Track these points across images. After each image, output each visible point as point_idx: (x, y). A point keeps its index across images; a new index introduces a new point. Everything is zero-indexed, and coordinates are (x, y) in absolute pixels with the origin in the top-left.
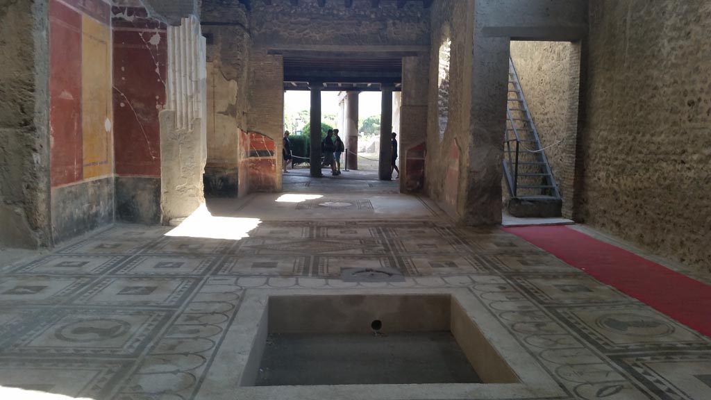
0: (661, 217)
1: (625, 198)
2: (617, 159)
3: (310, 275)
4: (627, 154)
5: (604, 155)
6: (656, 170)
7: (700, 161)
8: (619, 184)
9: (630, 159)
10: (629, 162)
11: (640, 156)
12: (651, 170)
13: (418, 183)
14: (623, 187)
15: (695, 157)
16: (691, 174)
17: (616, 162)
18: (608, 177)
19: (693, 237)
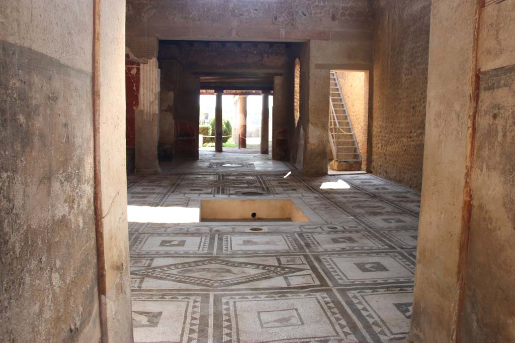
0: (403, 166)
1: (389, 158)
2: (385, 137)
3: (221, 194)
4: (390, 134)
5: (380, 135)
6: (401, 142)
7: (416, 136)
8: (386, 150)
9: (391, 136)
10: (390, 138)
11: (395, 135)
12: (399, 142)
13: (284, 153)
14: (388, 152)
15: (415, 134)
16: (413, 143)
17: (385, 139)
18: (382, 147)
19: (415, 174)
